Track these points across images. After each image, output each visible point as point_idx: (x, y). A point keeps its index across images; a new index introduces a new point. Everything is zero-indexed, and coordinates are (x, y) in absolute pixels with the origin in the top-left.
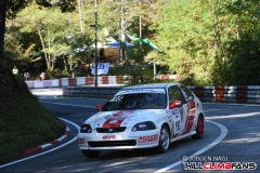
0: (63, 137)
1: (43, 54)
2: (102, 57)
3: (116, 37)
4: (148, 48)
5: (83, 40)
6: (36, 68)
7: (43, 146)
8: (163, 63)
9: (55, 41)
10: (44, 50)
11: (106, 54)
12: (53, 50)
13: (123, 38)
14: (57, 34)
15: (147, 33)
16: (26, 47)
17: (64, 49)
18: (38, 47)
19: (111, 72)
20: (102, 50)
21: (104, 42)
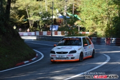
0: (34, 58)
1: (28, 20)
2: (55, 22)
3: (62, 14)
4: (76, 19)
5: (47, 14)
6: (25, 27)
7: (25, 62)
8: (83, 26)
9: (34, 14)
10: (28, 18)
11: (57, 21)
12: (33, 19)
13: (65, 14)
14: (35, 11)
15: (76, 12)
16: (20, 17)
17: (38, 18)
18: (26, 17)
19: (59, 30)
20: (55, 19)
21: (56, 15)
